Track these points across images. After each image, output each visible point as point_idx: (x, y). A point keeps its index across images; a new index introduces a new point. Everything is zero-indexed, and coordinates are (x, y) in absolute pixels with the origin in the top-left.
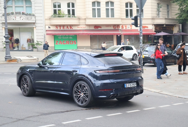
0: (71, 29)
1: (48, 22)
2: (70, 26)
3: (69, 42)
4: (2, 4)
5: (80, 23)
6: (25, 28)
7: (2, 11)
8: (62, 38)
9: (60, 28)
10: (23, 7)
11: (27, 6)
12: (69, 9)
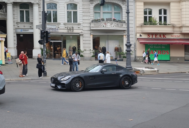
0: (164, 38)
1: (139, 30)
2: (163, 35)
3: (162, 52)
4: (91, 10)
5: (174, 31)
6: (112, 35)
7: (91, 17)
8: (154, 47)
9: (152, 37)
10: (111, 13)
11: (115, 12)
12: (160, 15)
